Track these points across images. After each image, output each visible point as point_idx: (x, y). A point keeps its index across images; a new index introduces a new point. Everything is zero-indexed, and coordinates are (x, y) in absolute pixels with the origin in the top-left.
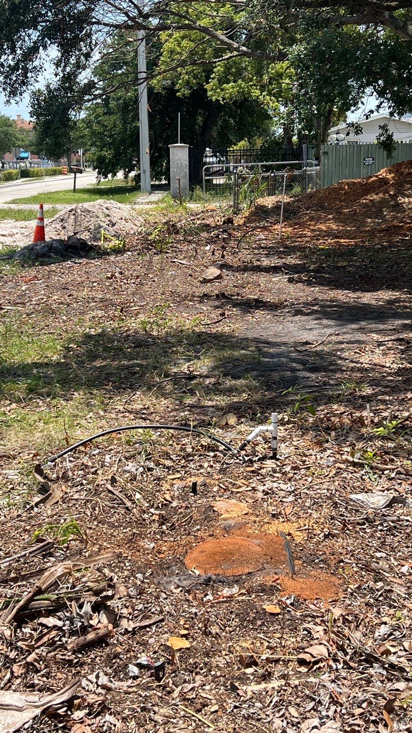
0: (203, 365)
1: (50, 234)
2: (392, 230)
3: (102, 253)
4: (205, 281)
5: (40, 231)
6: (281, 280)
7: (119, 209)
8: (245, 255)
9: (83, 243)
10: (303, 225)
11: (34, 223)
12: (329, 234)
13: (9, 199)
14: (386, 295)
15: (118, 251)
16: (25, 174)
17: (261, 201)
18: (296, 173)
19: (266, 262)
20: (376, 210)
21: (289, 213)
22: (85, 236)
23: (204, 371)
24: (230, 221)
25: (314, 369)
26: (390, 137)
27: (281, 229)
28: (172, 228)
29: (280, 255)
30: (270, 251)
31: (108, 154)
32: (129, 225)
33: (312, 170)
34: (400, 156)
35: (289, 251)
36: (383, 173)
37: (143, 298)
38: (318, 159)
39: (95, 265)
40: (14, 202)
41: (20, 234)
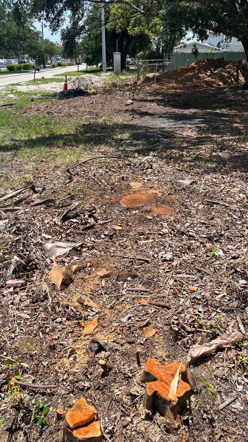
0: (126, 136)
1: (69, 87)
2: (196, 87)
3: (89, 95)
4: (127, 105)
5: (66, 86)
6: (154, 105)
7: (94, 78)
8: (141, 96)
9: (82, 91)
10: (163, 85)
11: (63, 83)
12: (173, 88)
13: (54, 74)
14: (193, 111)
15: (94, 94)
16: (60, 65)
17: (148, 75)
18: (161, 64)
19: (149, 98)
20: (190, 79)
21: (158, 80)
22: (82, 88)
23: (126, 138)
24: (136, 83)
25: (166, 137)
26: (197, 50)
27: (155, 86)
28: (114, 85)
29: (155, 96)
30: (151, 94)
31: (90, 56)
32: (98, 84)
33: (167, 63)
34: (200, 58)
35: (158, 94)
36: (193, 64)
37: (104, 111)
38: (169, 59)
39: (86, 99)
40: (56, 75)
41: (58, 88)
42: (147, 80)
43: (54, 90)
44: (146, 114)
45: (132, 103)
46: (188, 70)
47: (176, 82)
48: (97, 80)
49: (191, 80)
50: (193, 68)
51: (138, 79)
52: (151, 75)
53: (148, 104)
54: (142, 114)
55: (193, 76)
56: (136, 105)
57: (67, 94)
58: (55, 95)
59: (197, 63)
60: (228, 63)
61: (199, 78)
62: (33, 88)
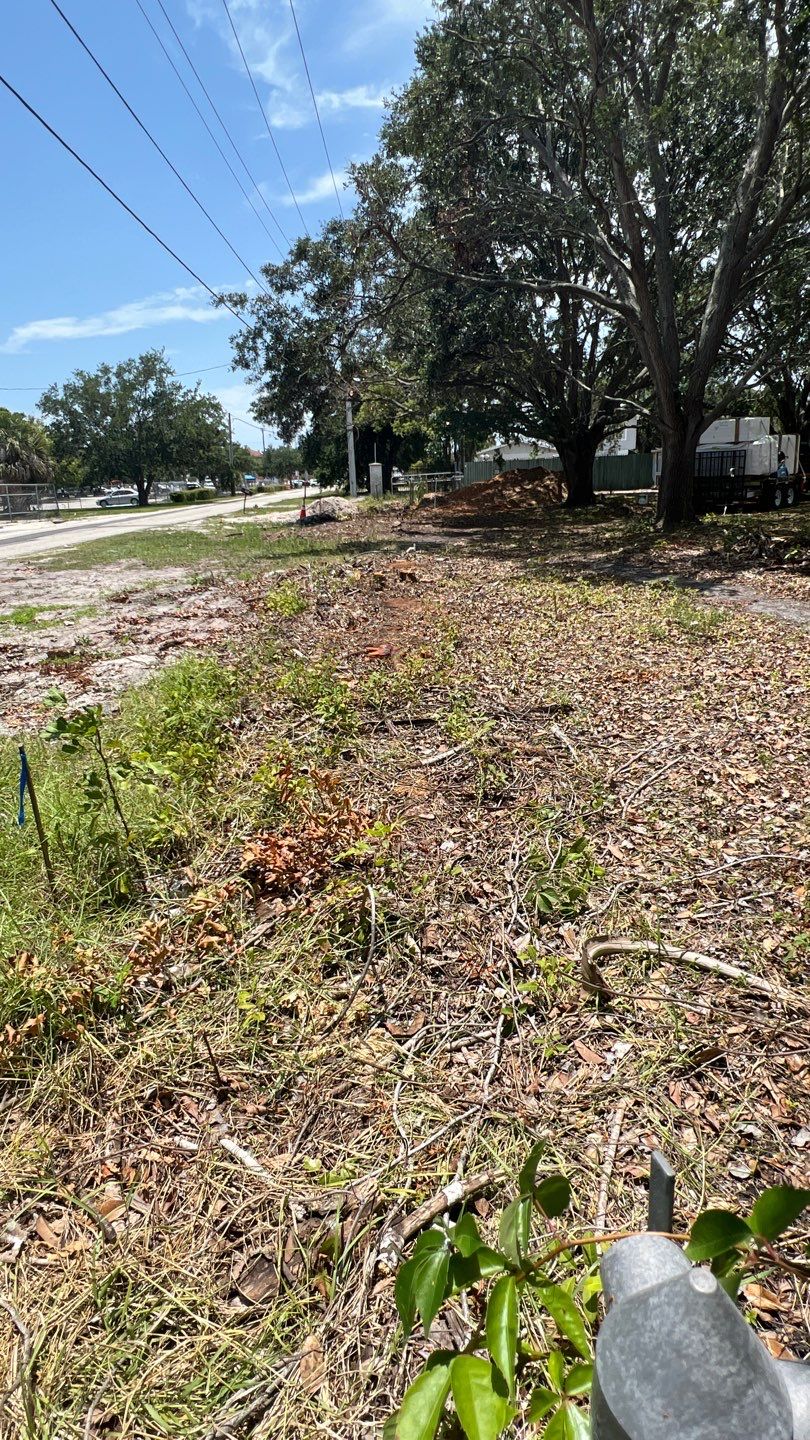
1: (308, 514)
2: (497, 508)
3: (339, 520)
4: (393, 527)
5: (303, 512)
6: (429, 526)
7: (343, 502)
9: (329, 516)
10: (448, 508)
11: (299, 511)
14: (471, 530)
15: (347, 519)
17: (426, 496)
18: (449, 480)
22: (328, 513)
27: (436, 510)
29: (432, 518)
33: (459, 478)
36: (497, 478)
37: (363, 533)
38: (462, 470)
42: (426, 503)
43: (284, 520)
45: (400, 525)
46: (488, 486)
47: (468, 504)
48: (347, 505)
49: (492, 500)
50: (497, 482)
51: (412, 503)
52: (431, 495)
53: (421, 526)
54: (412, 534)
55: (494, 494)
56: (404, 527)
57: (305, 521)
58: (290, 524)
59: (504, 476)
60: (548, 474)
61: (503, 496)
62: (245, 519)
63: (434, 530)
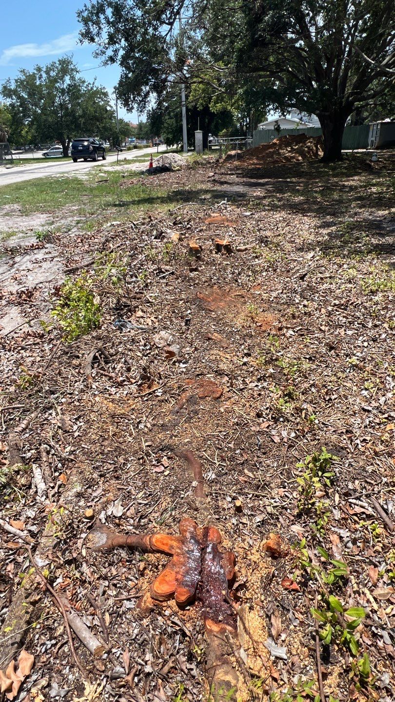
1: (154, 166)
2: (276, 162)
3: (173, 171)
4: (209, 177)
5: (151, 164)
6: (235, 176)
7: (177, 156)
8: (223, 171)
9: (167, 167)
10: (244, 161)
11: (148, 163)
12: (253, 164)
13: (134, 156)
14: (266, 180)
15: (179, 170)
16: (135, 147)
17: (230, 153)
18: (244, 141)
19: (229, 172)
20: (271, 155)
21: (239, 157)
22: (168, 165)
23: (209, 197)
24: (218, 161)
26: (279, 126)
27: (236, 163)
28: (196, 163)
29: (234, 170)
30: (231, 170)
31: (170, 136)
32: (181, 162)
33: (250, 141)
34: (282, 134)
35: (238, 169)
36: (275, 141)
37: (189, 182)
38: (252, 136)
39: (172, 174)
40: (136, 157)
41: (144, 167)
42: (230, 157)
43: (139, 169)
44: (226, 183)
45: (213, 176)
46: (270, 147)
47: (257, 159)
48: (180, 158)
49: (272, 157)
50: (275, 144)
51: (221, 157)
52: (233, 153)
53: (228, 177)
54: (222, 183)
55: (274, 152)
56: (217, 177)
57: (153, 171)
58: (142, 173)
59: (280, 139)
60: (309, 138)
61: (279, 154)
62: (118, 168)
63: (237, 180)
